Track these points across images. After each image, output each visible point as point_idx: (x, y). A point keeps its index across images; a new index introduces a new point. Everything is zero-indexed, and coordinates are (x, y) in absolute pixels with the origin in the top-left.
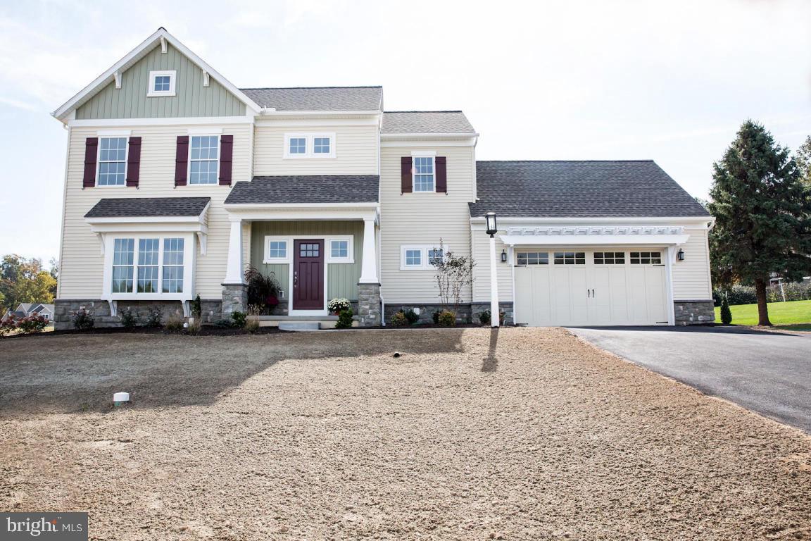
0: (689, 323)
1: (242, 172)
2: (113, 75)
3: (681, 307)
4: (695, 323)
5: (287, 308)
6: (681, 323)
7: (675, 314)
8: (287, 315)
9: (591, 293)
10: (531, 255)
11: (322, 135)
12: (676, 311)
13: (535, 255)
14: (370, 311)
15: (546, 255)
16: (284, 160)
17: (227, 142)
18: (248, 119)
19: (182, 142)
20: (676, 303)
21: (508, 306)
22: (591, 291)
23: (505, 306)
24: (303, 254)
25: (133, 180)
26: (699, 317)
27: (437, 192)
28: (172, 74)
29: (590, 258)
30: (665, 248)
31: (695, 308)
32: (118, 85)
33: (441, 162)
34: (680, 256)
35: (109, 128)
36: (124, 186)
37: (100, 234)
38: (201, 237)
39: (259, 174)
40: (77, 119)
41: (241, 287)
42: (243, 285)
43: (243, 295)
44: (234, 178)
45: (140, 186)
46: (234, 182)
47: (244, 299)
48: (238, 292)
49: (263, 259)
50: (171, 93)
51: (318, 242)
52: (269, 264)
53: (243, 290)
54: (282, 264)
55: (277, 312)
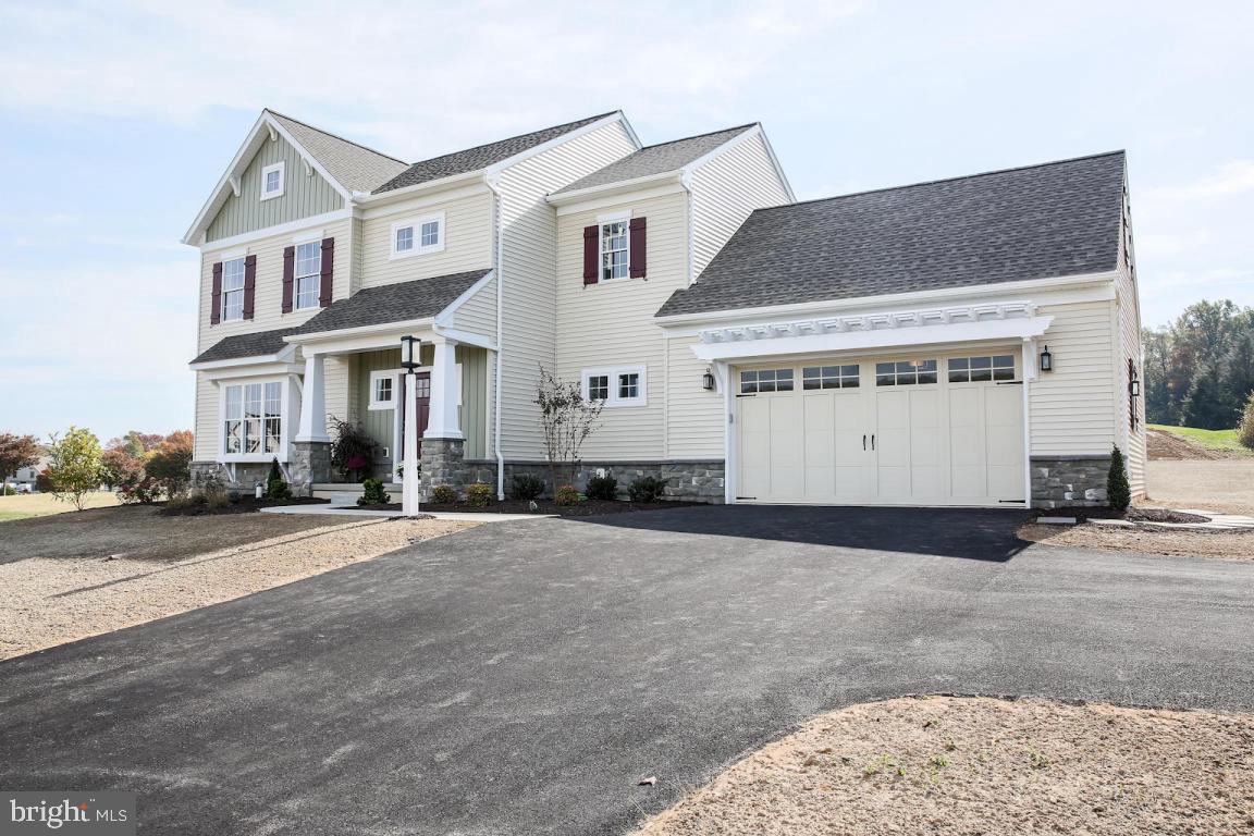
0: (1062, 504)
1: (342, 291)
2: (228, 182)
3: (1045, 471)
4: (1076, 504)
5: (391, 472)
6: (1043, 504)
7: (1032, 484)
9: (869, 441)
10: (764, 375)
11: (429, 218)
12: (1035, 478)
13: (770, 375)
14: (432, 480)
15: (789, 374)
16: (392, 262)
17: (328, 246)
18: (347, 212)
19: (289, 254)
20: (1036, 462)
21: (716, 467)
22: (869, 439)
23: (711, 467)
25: (249, 313)
26: (1087, 493)
27: (631, 277)
28: (280, 166)
29: (868, 376)
30: (1016, 346)
31: (1078, 472)
32: (237, 193)
33: (638, 227)
34: (1046, 363)
35: (231, 249)
36: (242, 320)
37: (215, 382)
38: (298, 379)
39: (365, 286)
40: (207, 241)
41: (309, 447)
42: (312, 443)
43: (311, 455)
44: (334, 296)
45: (255, 317)
46: (334, 301)
47: (316, 461)
48: (307, 453)
49: (368, 404)
50: (280, 192)
51: (427, 375)
52: (374, 411)
53: (311, 450)
54: (387, 410)
55: (381, 477)
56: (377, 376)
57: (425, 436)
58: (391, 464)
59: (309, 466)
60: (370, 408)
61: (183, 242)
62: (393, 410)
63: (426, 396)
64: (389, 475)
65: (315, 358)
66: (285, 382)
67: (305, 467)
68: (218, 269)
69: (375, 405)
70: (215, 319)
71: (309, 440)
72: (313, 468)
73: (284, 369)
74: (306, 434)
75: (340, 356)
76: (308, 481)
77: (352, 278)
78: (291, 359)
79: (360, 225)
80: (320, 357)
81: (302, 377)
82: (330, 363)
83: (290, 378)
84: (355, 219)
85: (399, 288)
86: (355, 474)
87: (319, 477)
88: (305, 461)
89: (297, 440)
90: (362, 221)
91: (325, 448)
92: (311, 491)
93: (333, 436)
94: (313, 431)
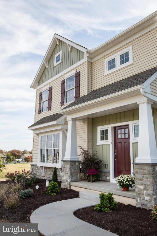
1: (84, 92)
2: (44, 63)
5: (109, 176)
8: (109, 182)
11: (124, 51)
17: (78, 75)
18: (85, 60)
19: (63, 83)
24: (119, 136)
25: (50, 108)
28: (60, 53)
35: (44, 86)
36: (47, 111)
37: (38, 134)
38: (65, 131)
39: (94, 89)
40: (38, 86)
41: (69, 163)
42: (70, 161)
43: (70, 168)
44: (80, 95)
45: (52, 109)
46: (80, 97)
47: (73, 171)
48: (68, 166)
49: (96, 142)
50: (60, 61)
51: (127, 127)
52: (99, 145)
53: (70, 165)
54: (106, 145)
55: (104, 178)
56: (100, 129)
57: (136, 162)
58: (109, 172)
59: (69, 173)
60: (97, 144)
61: (31, 87)
62: (109, 145)
63: (127, 136)
64: (108, 178)
65: (72, 120)
66: (61, 133)
67: (67, 173)
68: (41, 95)
69: (99, 142)
70: (40, 112)
72: (71, 174)
73: (60, 127)
74: (68, 157)
75: (83, 119)
76: (69, 181)
77: (88, 88)
78: (63, 122)
79: (91, 64)
80: (74, 120)
81: (67, 130)
82: (79, 124)
83: (63, 131)
84: (89, 62)
85: (109, 87)
86: (91, 178)
87: (74, 178)
88: (67, 170)
89: (64, 160)
90: (92, 63)
91: (77, 164)
92: (70, 186)
93: (81, 158)
94: (71, 155)
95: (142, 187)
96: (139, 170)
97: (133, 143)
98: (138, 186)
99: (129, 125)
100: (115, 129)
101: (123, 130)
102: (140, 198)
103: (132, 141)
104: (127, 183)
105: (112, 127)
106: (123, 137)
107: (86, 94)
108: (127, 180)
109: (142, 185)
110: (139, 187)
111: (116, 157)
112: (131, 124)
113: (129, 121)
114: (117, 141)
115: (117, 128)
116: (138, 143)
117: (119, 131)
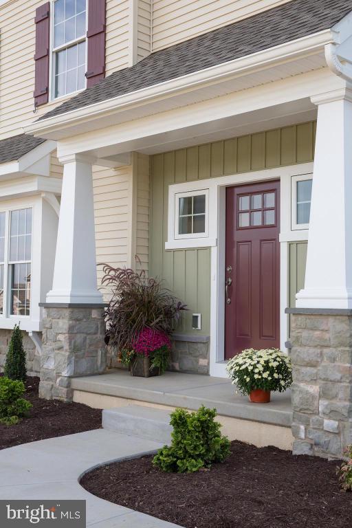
1: (120, 56)
8: (207, 374)
19: (43, 15)
24: (244, 221)
38: (54, 199)
39: (158, 46)
41: (67, 312)
42: (71, 306)
43: (71, 328)
44: (108, 67)
46: (108, 74)
47: (79, 338)
48: (63, 324)
49: (164, 238)
51: (272, 186)
52: (174, 251)
53: (71, 319)
54: (198, 249)
55: (187, 363)
56: (177, 193)
57: (299, 304)
58: (207, 343)
59: (66, 347)
60: (168, 246)
62: (208, 248)
63: (270, 220)
64: (202, 362)
65: (77, 160)
66: (37, 208)
67: (60, 348)
69: (175, 240)
71: (68, 301)
72: (75, 349)
73: (32, 187)
74: (62, 292)
75: (116, 157)
76: (65, 373)
77: (137, 40)
78: (44, 169)
80: (86, 159)
81: (59, 197)
82: (103, 173)
85: (214, 39)
86: (146, 361)
87: (84, 365)
88: (61, 337)
89: (49, 301)
91: (95, 314)
92: (71, 391)
93: (108, 294)
94: (75, 285)
95: (314, 389)
96: (305, 334)
97: (290, 244)
98: (302, 385)
99: (278, 180)
100: (230, 194)
101: (258, 199)
102: (307, 424)
103: (286, 235)
104: (265, 375)
105: (220, 187)
106: (257, 222)
107: (130, 65)
108: (267, 367)
109: (314, 381)
110: (304, 387)
111: (231, 290)
112: (287, 175)
113: (281, 165)
114: (237, 236)
115: (237, 191)
116: (305, 242)
117: (244, 203)
